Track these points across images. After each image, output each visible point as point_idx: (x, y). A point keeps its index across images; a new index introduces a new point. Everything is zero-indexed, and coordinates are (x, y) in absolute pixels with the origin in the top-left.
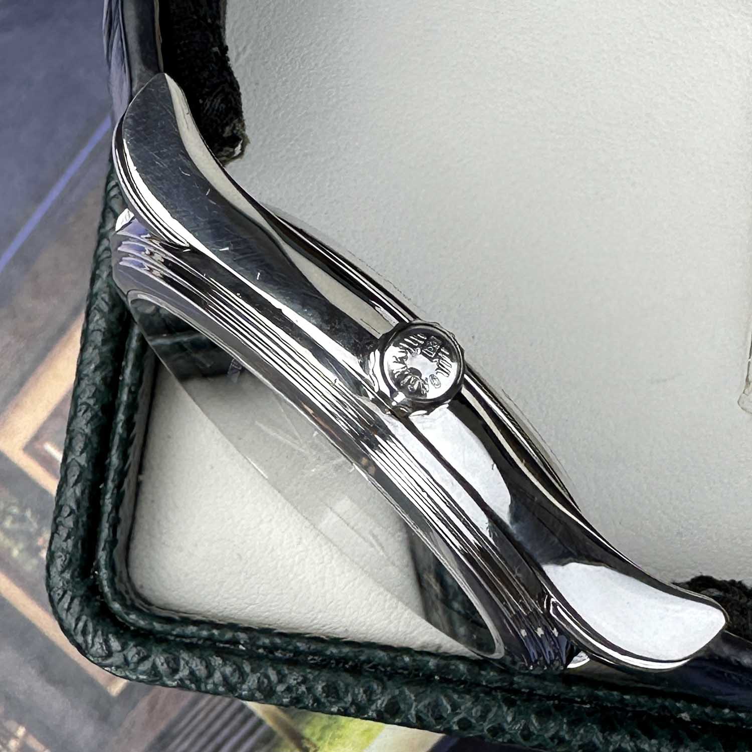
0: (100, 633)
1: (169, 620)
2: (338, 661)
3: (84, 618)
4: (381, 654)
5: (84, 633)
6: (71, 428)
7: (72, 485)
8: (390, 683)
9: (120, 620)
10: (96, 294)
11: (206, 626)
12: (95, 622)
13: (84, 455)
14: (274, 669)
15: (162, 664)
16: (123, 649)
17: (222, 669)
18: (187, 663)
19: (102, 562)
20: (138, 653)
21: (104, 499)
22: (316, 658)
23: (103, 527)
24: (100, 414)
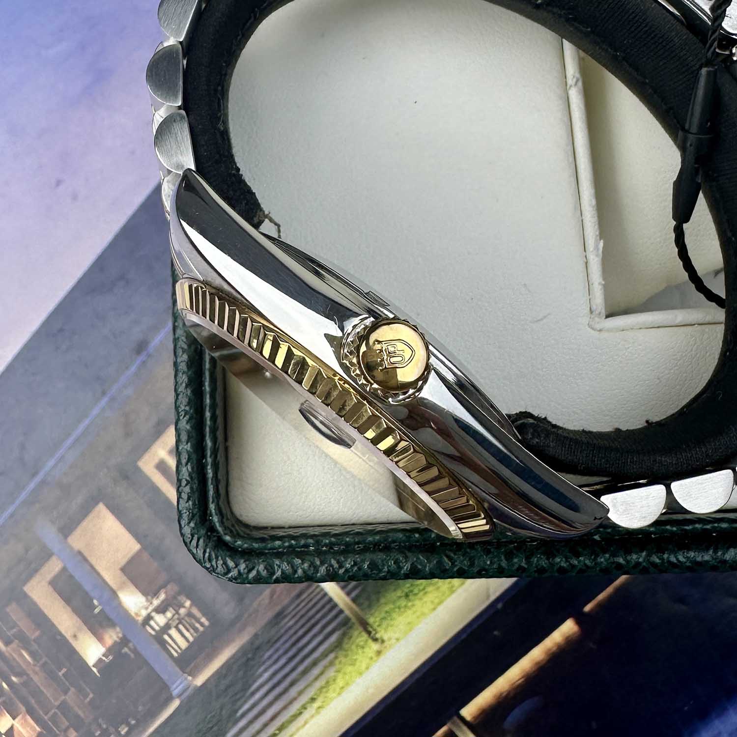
0: (220, 558)
1: (263, 540)
2: (375, 545)
3: (208, 550)
4: (400, 535)
5: (210, 560)
6: (178, 427)
7: (185, 464)
8: (409, 554)
9: (232, 546)
10: (178, 338)
11: (287, 539)
12: (216, 551)
13: (189, 444)
14: (335, 559)
15: (264, 571)
16: (236, 566)
17: (302, 567)
18: (279, 566)
19: (213, 511)
20: (247, 567)
21: (207, 469)
22: (360, 546)
23: (210, 488)
24: (195, 415)
